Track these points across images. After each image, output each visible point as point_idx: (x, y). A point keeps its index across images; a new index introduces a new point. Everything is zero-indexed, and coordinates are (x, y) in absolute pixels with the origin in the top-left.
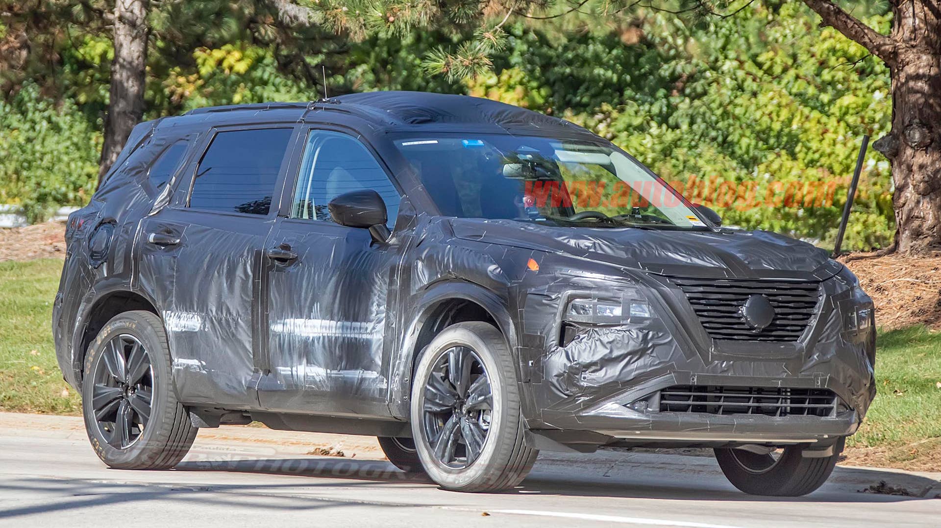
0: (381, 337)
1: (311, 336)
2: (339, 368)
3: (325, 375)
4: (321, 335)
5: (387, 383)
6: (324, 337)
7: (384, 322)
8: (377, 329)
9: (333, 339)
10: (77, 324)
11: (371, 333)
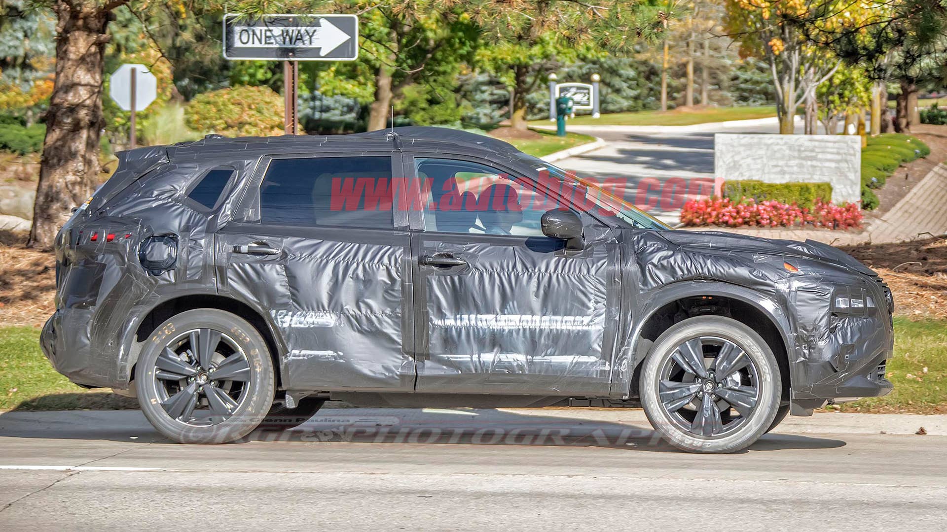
0: (601, 328)
1: (507, 329)
2: (543, 354)
3: (525, 360)
4: (521, 327)
5: (610, 365)
6: (524, 330)
7: (604, 316)
8: (596, 321)
9: (537, 330)
10: (131, 324)
11: (588, 325)
